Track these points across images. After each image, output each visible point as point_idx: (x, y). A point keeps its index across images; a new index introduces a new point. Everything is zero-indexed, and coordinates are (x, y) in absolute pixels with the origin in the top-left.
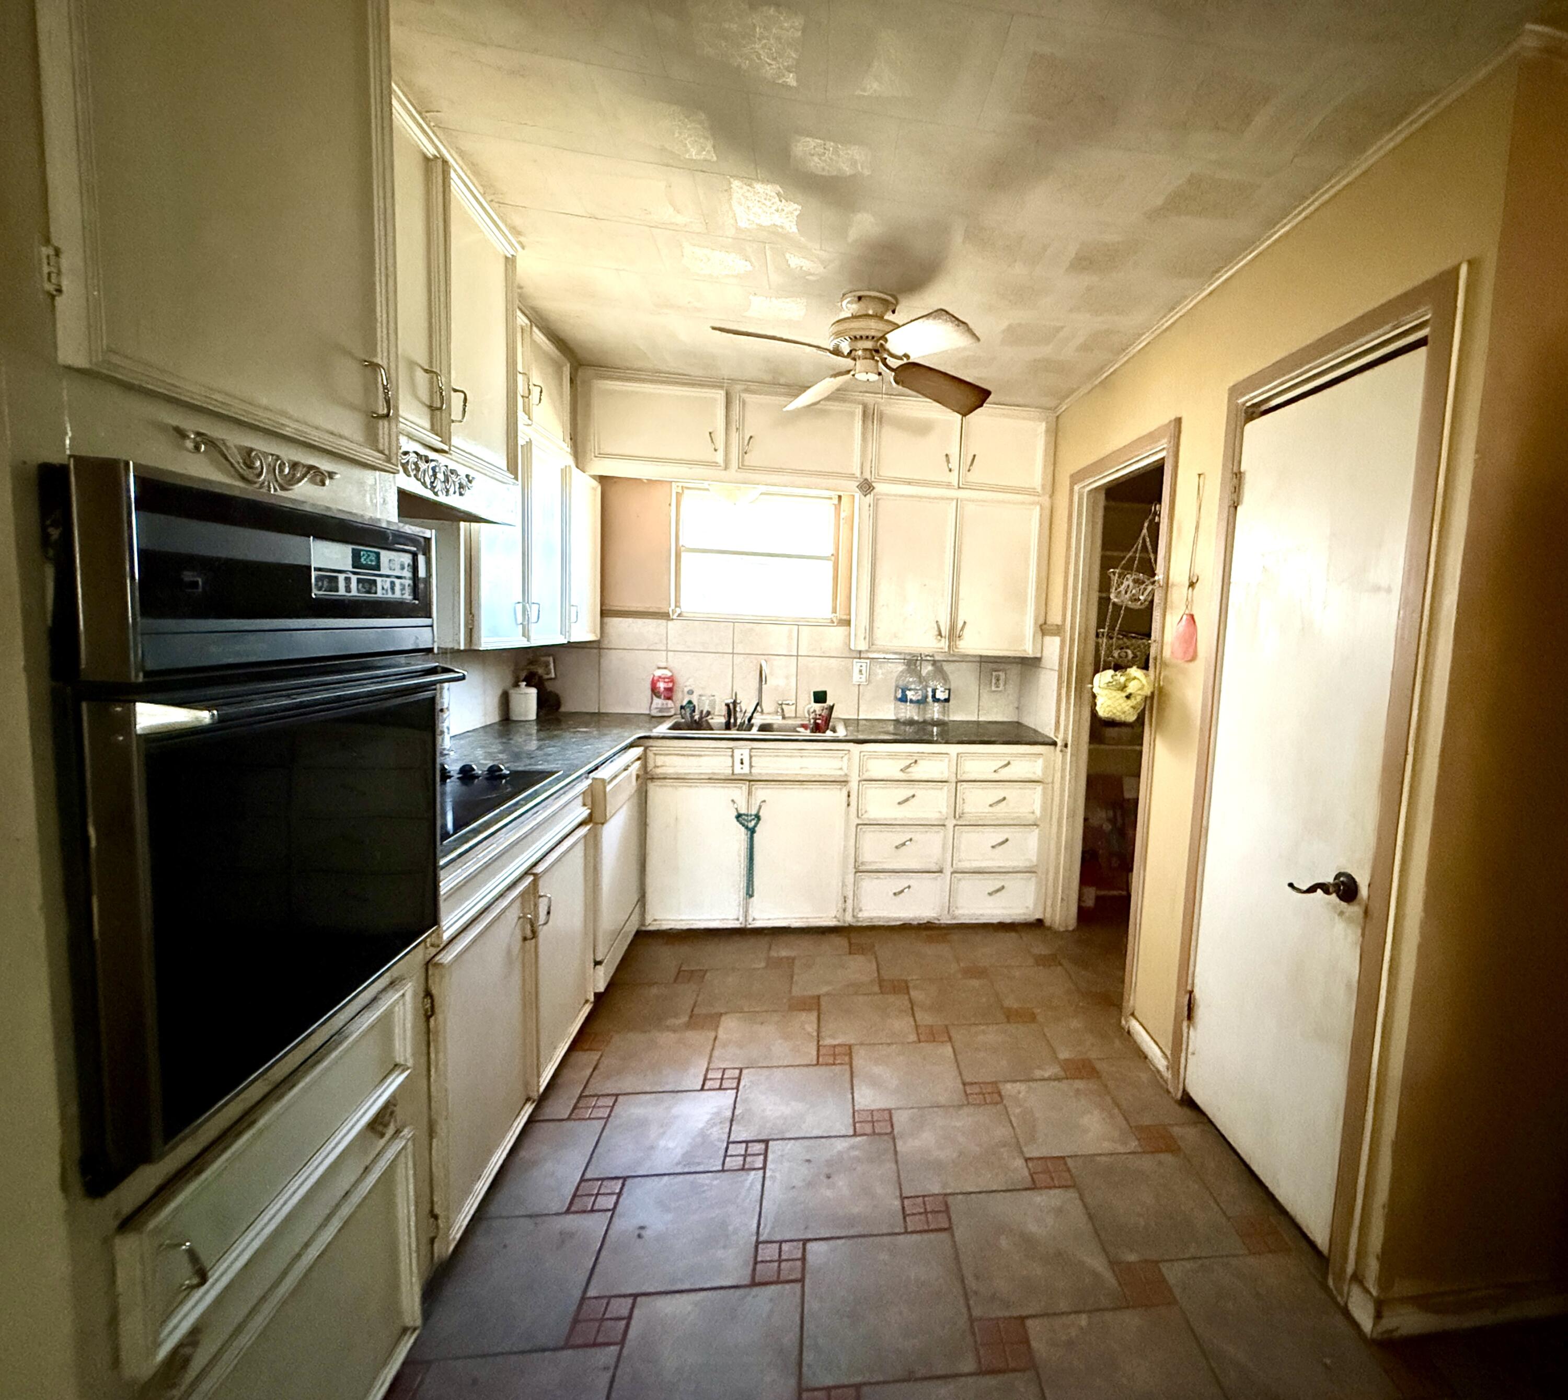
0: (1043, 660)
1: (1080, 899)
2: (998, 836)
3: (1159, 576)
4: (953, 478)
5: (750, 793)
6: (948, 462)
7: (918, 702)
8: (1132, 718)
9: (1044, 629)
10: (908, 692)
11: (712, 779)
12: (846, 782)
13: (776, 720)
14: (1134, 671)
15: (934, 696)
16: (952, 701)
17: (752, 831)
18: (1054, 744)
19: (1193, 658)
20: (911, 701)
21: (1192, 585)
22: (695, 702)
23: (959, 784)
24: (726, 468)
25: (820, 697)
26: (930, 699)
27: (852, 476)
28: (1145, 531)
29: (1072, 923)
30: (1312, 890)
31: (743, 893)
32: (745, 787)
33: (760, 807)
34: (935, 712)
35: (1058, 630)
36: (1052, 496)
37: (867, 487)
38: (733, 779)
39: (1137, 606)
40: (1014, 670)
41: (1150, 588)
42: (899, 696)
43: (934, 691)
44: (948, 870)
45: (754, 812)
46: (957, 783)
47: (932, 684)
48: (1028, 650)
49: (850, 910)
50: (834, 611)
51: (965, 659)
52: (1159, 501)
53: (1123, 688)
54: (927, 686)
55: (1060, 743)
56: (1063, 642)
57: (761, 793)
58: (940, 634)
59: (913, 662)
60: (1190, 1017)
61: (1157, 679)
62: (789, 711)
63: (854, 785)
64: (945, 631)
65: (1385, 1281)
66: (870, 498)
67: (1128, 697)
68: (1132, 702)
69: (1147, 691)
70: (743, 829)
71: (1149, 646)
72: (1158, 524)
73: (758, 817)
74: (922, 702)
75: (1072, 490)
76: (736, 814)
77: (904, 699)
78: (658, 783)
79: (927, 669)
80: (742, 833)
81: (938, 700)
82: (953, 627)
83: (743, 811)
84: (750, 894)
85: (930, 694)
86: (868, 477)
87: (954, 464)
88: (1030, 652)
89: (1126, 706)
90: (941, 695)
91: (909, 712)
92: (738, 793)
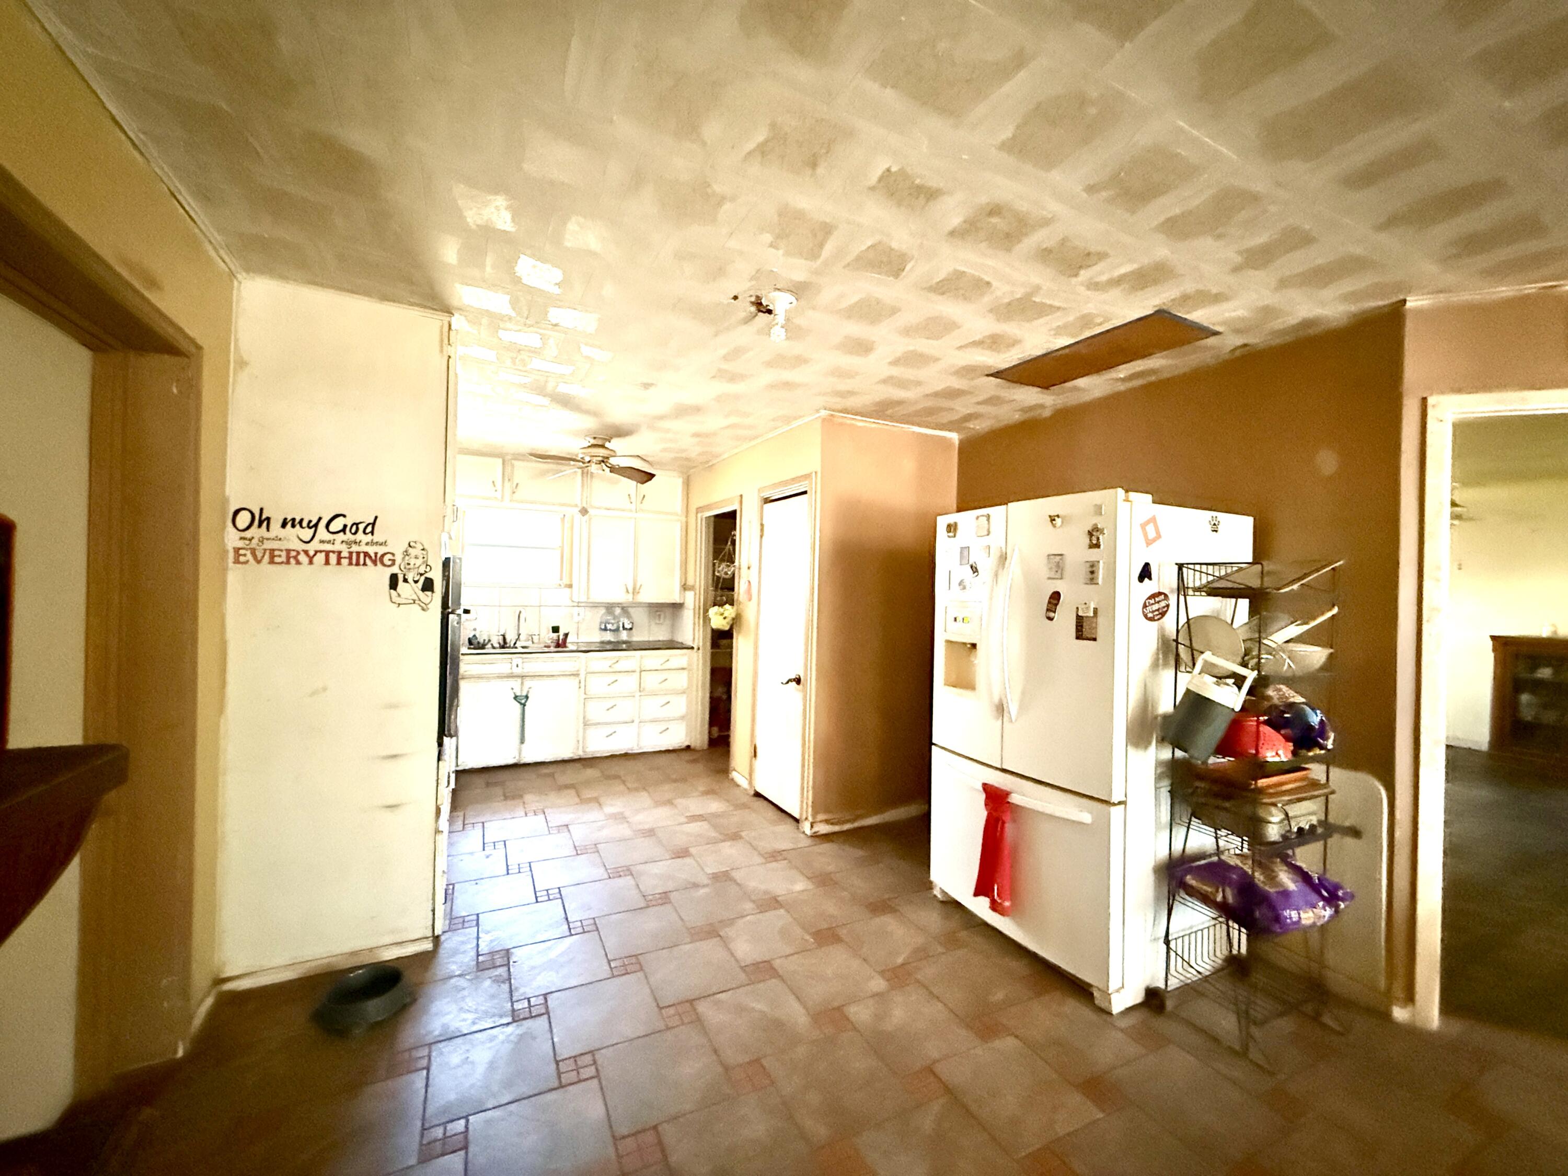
0: (686, 605)
1: (710, 732)
2: (664, 699)
3: (736, 563)
4: (633, 507)
5: (522, 683)
6: (630, 498)
7: (614, 631)
8: (727, 628)
9: (685, 587)
10: (607, 625)
11: (501, 677)
12: (578, 675)
13: (529, 643)
14: (727, 606)
15: (623, 627)
16: (634, 629)
17: (524, 705)
18: (692, 648)
19: (750, 600)
20: (610, 630)
21: (749, 568)
22: (477, 636)
23: (643, 673)
24: (502, 501)
25: (556, 630)
26: (621, 629)
27: (576, 506)
28: (729, 543)
29: (706, 746)
30: (787, 683)
31: (518, 741)
32: (519, 680)
33: (528, 692)
34: (624, 636)
35: (692, 588)
36: (687, 517)
37: (584, 511)
38: (511, 676)
39: (727, 577)
40: (668, 611)
41: (733, 569)
42: (603, 627)
43: (623, 624)
44: (637, 721)
45: (524, 694)
46: (641, 672)
47: (622, 619)
48: (676, 599)
49: (581, 748)
50: (561, 579)
51: (640, 605)
52: (735, 529)
53: (722, 614)
54: (618, 622)
55: (696, 648)
56: (695, 594)
57: (528, 683)
58: (628, 591)
59: (610, 608)
60: (755, 756)
61: (737, 610)
62: (536, 639)
63: (582, 677)
64: (631, 590)
65: (814, 816)
66: (587, 517)
67: (725, 618)
68: (727, 620)
69: (733, 615)
70: (519, 704)
71: (733, 595)
72: (735, 540)
73: (527, 697)
74: (617, 630)
75: (697, 517)
76: (513, 696)
77: (606, 629)
78: (465, 680)
79: (618, 611)
80: (518, 707)
81: (626, 629)
82: (634, 589)
83: (517, 694)
84: (522, 741)
85: (621, 626)
86: (585, 506)
87: (633, 499)
88: (678, 601)
89: (724, 622)
90: (628, 626)
91: (609, 636)
92: (516, 684)
